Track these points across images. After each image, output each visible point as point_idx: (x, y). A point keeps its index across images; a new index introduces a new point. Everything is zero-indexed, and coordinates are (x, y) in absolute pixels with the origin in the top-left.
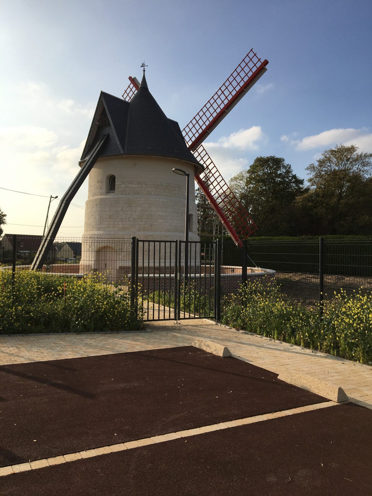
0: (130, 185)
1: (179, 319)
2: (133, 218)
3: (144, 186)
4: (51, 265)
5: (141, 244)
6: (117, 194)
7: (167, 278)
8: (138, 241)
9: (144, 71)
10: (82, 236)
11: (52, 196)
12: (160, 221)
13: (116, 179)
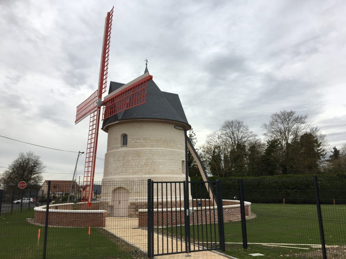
0: (139, 141)
1: (190, 252)
2: (140, 165)
3: (148, 141)
4: (77, 203)
5: (155, 185)
6: (129, 148)
7: (169, 211)
8: (153, 182)
9: (146, 64)
10: (101, 180)
11: (80, 152)
12: (161, 166)
13: (128, 137)
